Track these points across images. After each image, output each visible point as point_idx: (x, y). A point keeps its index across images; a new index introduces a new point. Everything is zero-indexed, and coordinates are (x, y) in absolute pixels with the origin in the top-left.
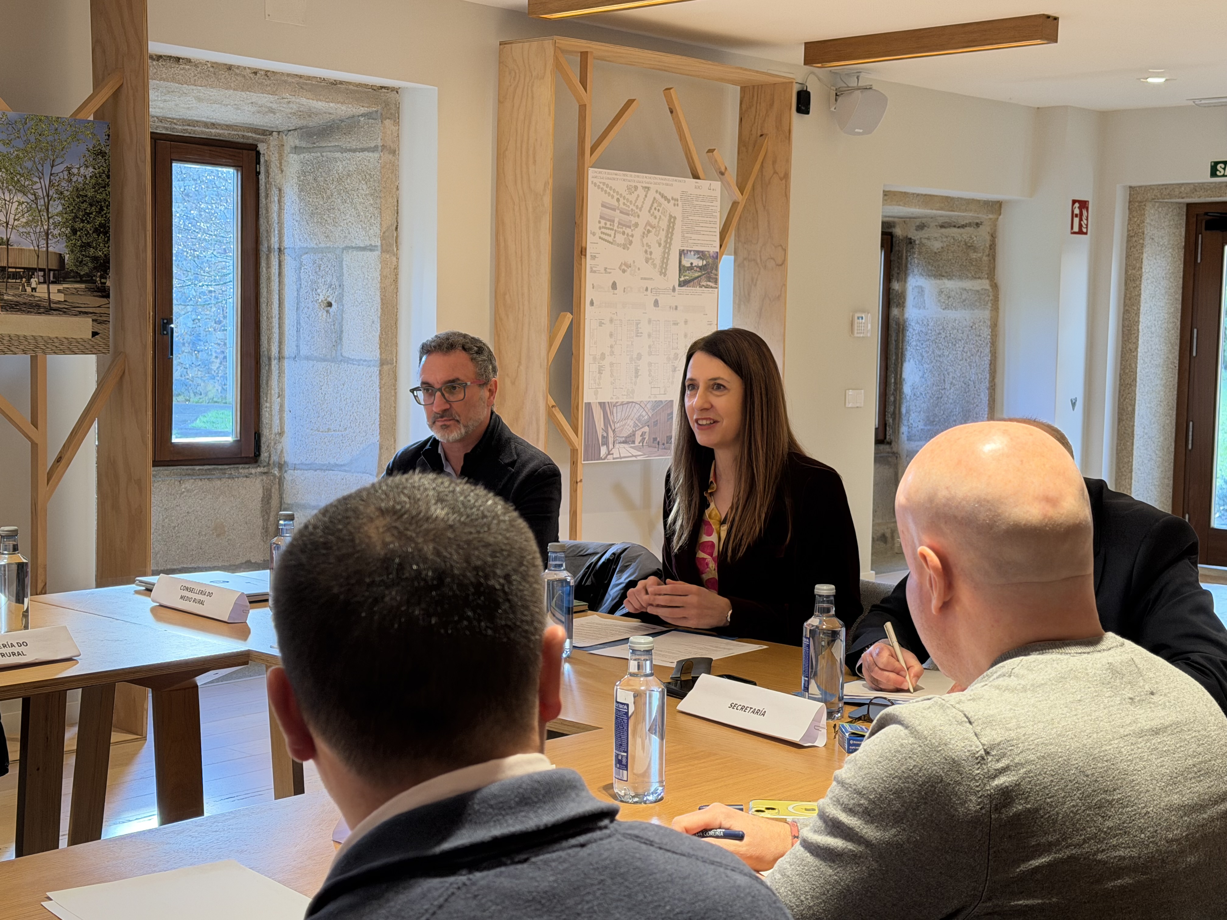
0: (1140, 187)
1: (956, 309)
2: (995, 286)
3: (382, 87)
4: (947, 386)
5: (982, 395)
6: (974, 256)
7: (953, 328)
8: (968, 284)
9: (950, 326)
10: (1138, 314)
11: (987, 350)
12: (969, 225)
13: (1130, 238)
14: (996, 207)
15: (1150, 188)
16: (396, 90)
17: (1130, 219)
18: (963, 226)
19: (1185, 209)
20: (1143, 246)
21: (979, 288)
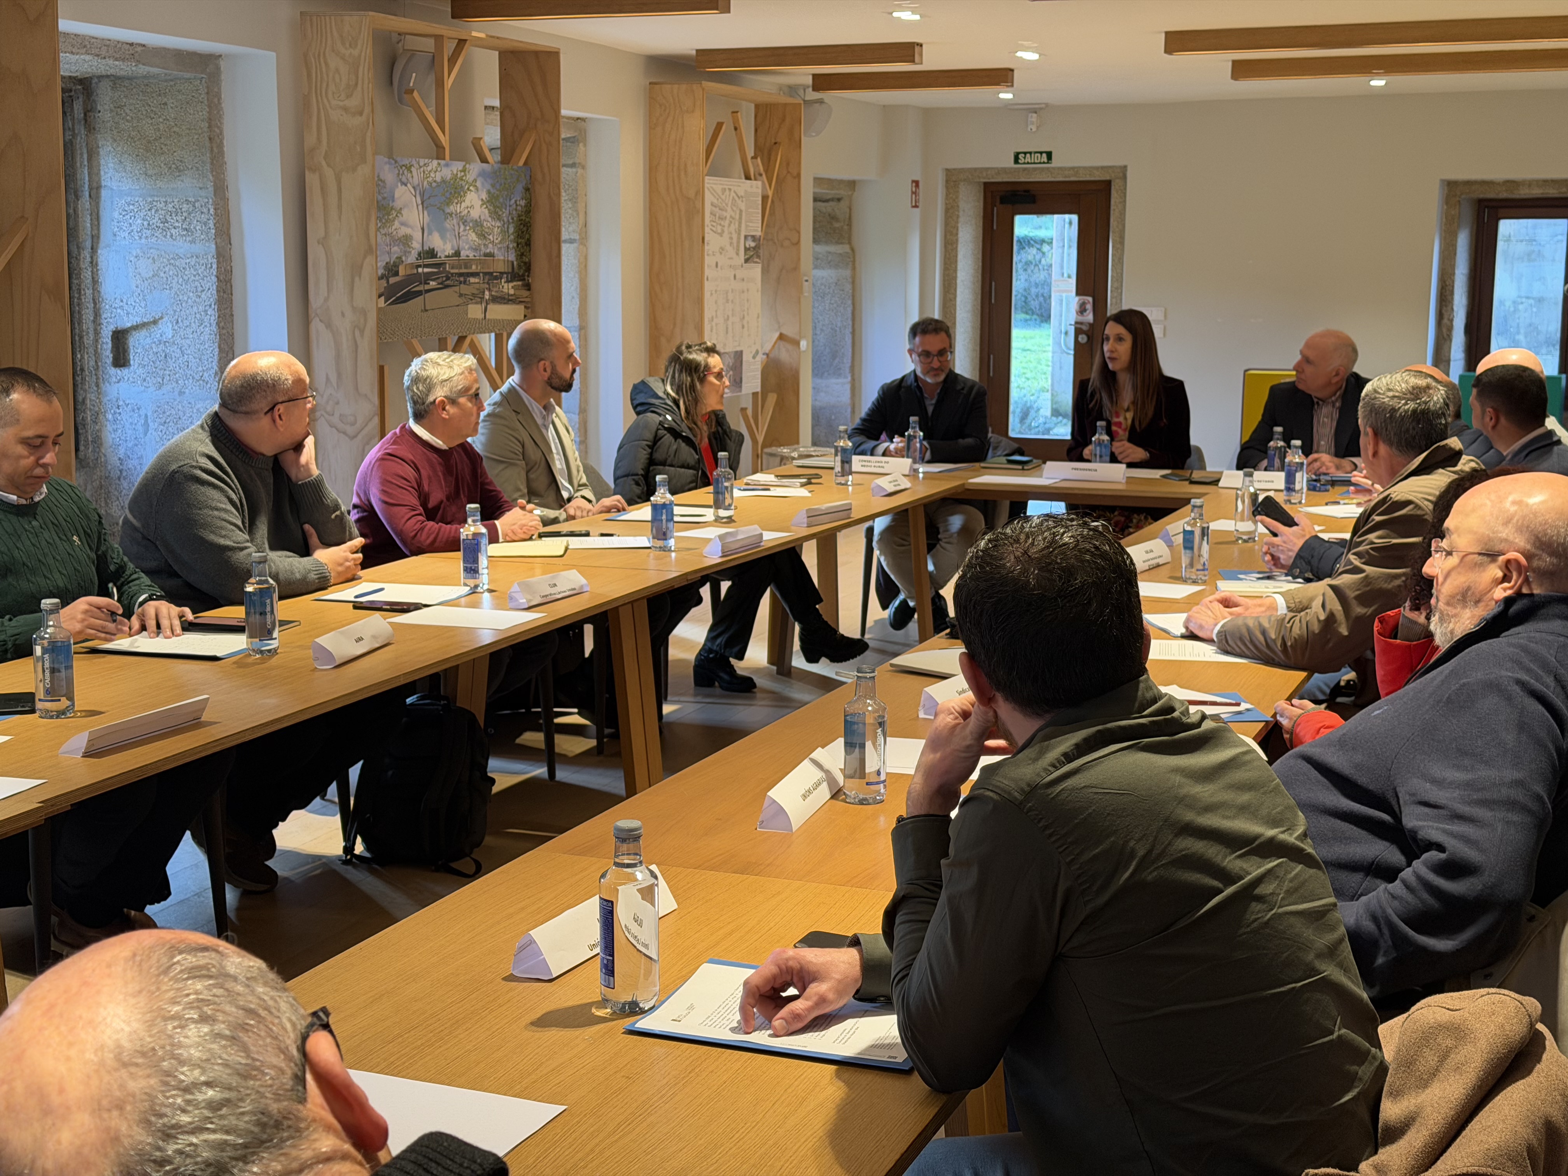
0: (954, 169)
1: (823, 268)
2: (853, 250)
3: (578, 119)
4: (818, 332)
5: (847, 339)
6: (837, 225)
7: (822, 284)
8: (832, 248)
9: (819, 282)
10: (956, 271)
11: (850, 302)
12: (832, 200)
13: (947, 211)
14: (852, 184)
15: (962, 171)
16: (583, 120)
17: (947, 195)
18: (827, 201)
19: (982, 187)
20: (958, 217)
21: (841, 251)
